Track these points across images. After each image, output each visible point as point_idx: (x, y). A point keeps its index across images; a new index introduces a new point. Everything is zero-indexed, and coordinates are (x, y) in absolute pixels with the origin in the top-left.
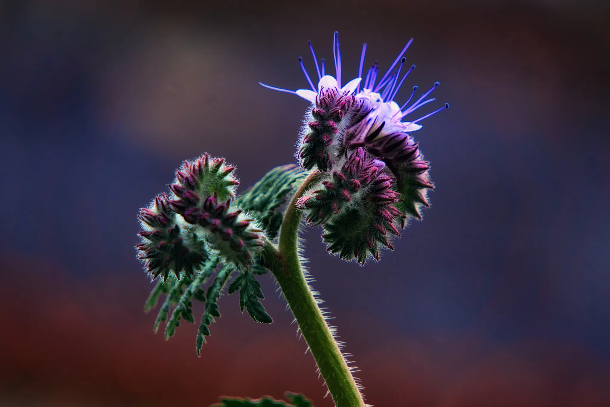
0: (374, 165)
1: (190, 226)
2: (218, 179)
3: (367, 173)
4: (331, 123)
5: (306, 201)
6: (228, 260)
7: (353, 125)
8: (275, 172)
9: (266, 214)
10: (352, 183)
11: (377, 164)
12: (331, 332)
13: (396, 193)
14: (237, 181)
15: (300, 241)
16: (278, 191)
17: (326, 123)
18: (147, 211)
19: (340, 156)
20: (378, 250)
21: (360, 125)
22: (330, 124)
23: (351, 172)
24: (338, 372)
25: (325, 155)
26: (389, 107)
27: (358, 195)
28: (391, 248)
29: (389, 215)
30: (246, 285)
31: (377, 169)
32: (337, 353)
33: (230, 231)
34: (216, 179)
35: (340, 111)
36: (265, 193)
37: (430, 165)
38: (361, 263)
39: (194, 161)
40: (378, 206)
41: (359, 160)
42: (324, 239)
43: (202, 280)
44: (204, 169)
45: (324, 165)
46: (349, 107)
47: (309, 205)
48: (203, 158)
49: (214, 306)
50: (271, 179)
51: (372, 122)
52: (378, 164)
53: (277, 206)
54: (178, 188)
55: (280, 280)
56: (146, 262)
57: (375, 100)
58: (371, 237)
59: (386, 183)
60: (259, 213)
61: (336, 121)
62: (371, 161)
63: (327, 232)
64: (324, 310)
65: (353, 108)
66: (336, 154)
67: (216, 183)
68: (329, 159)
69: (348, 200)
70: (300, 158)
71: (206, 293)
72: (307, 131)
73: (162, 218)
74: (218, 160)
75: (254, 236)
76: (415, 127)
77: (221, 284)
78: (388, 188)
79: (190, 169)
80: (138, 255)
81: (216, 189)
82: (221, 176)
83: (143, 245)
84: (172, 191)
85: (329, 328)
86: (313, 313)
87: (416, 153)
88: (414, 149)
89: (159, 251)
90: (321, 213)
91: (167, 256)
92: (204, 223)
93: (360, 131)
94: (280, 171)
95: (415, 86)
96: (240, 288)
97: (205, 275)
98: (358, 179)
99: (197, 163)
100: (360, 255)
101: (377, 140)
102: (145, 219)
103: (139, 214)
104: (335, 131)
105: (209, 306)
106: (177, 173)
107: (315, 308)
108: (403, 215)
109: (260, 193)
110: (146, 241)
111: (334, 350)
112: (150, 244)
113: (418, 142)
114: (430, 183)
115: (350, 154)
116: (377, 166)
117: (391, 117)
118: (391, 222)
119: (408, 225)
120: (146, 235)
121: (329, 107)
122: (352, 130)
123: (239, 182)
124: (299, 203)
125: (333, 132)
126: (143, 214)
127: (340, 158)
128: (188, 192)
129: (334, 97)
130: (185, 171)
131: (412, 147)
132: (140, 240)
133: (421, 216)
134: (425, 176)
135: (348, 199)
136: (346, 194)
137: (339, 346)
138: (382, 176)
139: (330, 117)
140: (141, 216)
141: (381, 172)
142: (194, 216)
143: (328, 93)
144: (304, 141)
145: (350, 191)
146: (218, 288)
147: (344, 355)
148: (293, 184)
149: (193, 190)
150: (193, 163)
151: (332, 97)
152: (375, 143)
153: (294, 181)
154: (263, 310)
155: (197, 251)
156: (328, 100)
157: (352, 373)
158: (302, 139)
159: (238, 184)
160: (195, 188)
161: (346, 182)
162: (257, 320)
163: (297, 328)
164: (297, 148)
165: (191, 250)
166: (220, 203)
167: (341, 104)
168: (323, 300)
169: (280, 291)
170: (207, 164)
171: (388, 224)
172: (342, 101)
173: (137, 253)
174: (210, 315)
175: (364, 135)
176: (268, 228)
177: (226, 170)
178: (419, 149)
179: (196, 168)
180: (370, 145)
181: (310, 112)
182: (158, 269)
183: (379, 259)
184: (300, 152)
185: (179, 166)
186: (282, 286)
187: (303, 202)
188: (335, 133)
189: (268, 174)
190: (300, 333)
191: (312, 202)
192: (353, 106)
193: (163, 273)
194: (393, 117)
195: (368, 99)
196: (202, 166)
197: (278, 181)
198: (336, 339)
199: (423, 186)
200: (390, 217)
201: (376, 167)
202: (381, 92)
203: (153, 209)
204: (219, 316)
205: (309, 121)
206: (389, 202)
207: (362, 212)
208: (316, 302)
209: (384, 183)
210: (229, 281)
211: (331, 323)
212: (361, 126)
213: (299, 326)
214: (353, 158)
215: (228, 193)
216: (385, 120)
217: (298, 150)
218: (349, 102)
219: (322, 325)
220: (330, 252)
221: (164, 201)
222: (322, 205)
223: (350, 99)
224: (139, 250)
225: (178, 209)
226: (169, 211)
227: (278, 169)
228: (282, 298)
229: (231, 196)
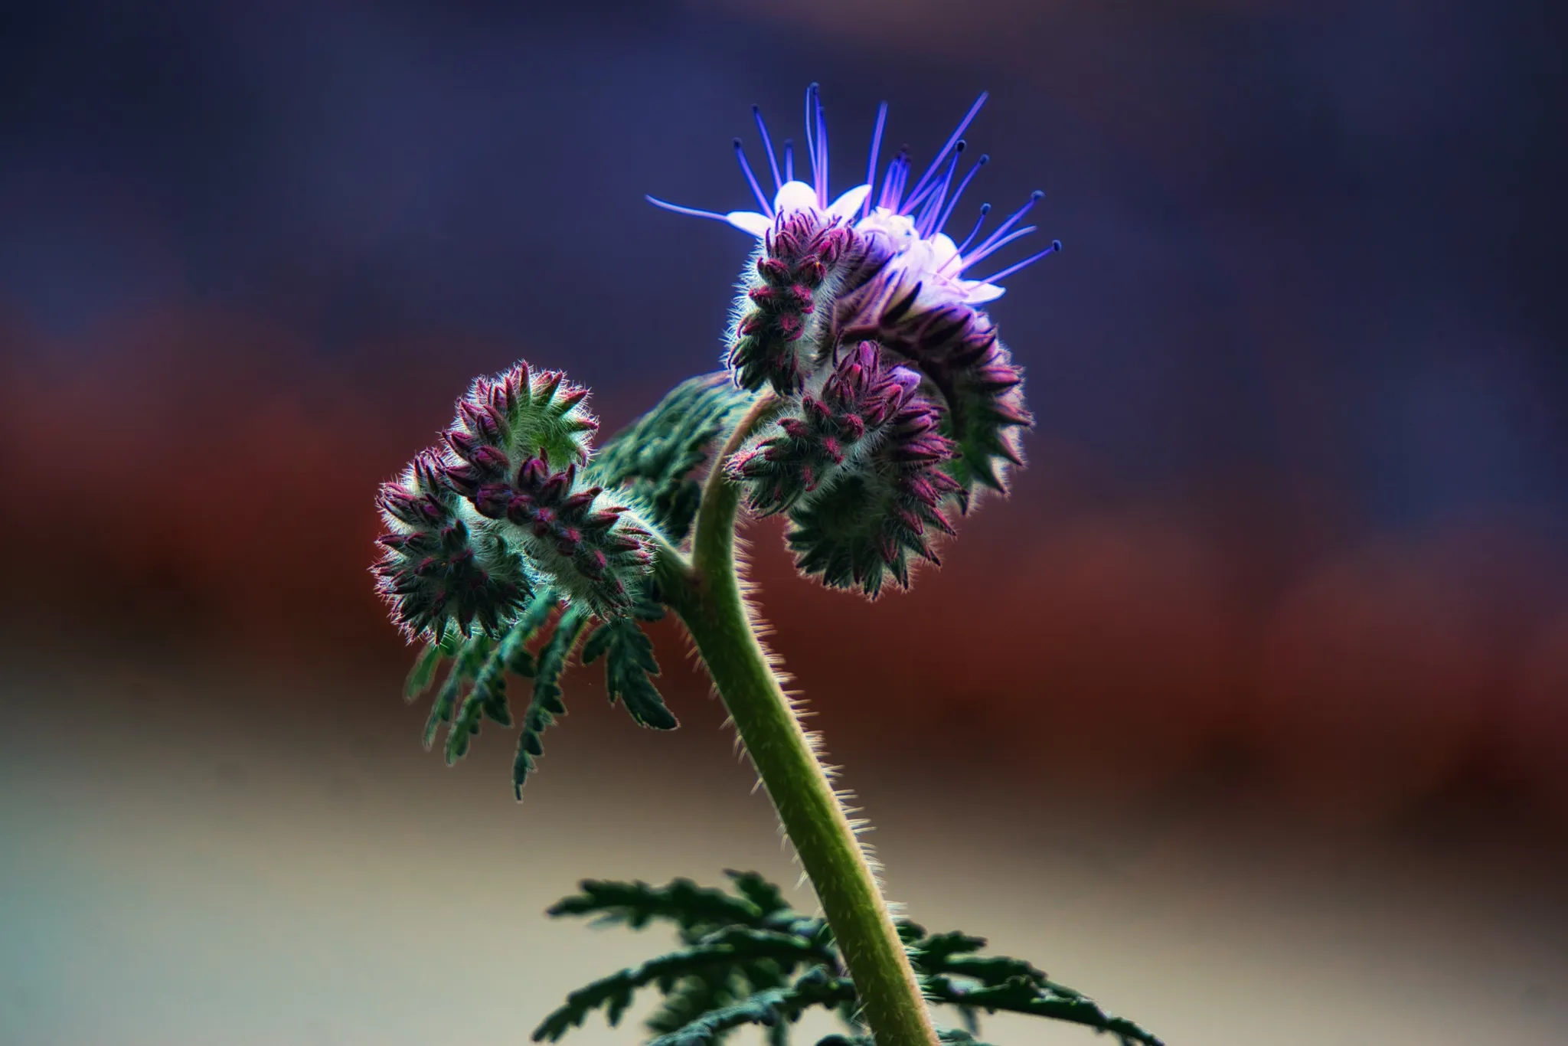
0: (896, 380)
1: (490, 522)
2: (551, 418)
3: (877, 399)
4: (800, 289)
5: (745, 462)
6: (575, 595)
7: (851, 291)
8: (687, 390)
9: (664, 486)
10: (843, 423)
11: (903, 378)
12: (808, 743)
13: (946, 440)
14: (591, 421)
15: (739, 546)
16: (690, 434)
17: (789, 290)
18: (396, 489)
19: (821, 362)
20: (907, 566)
21: (868, 289)
22: (797, 293)
23: (842, 399)
24: (825, 832)
25: (786, 362)
26: (930, 250)
27: (859, 447)
28: (936, 561)
29: (928, 491)
30: (621, 644)
31: (902, 391)
32: (822, 791)
33: (576, 534)
34: (546, 419)
35: (818, 263)
36: (664, 437)
37: (1024, 375)
38: (871, 594)
39: (497, 379)
40: (905, 471)
41: (862, 370)
42: (788, 544)
43: (525, 632)
44: (518, 398)
45: (787, 381)
46: (838, 254)
47: (751, 470)
48: (518, 372)
49: (551, 691)
50: (678, 406)
51: (895, 282)
52: (906, 377)
53: (688, 469)
54: (464, 441)
55: (696, 633)
56: (396, 602)
57: (903, 232)
58: (890, 540)
59: (924, 420)
60: (649, 484)
61: (810, 285)
62: (889, 372)
63: (795, 527)
64: (793, 697)
65: (850, 255)
66: (814, 355)
67: (547, 428)
68: (795, 367)
69: (837, 460)
70: (733, 367)
71: (536, 658)
72: (748, 309)
73: (428, 505)
74: (550, 377)
75: (629, 544)
76: (989, 291)
77: (567, 641)
78: (927, 429)
79: (489, 396)
80: (378, 586)
81: (547, 440)
82: (557, 411)
83: (388, 564)
84: (449, 446)
85: (804, 735)
86: (768, 705)
87: (991, 349)
88: (986, 341)
89: (421, 578)
90: (777, 489)
91: (438, 588)
92: (519, 517)
93: (869, 302)
94: (698, 387)
95: (985, 205)
96: (608, 651)
97: (534, 621)
98: (857, 413)
99: (503, 385)
100: (867, 578)
101: (905, 322)
102: (393, 508)
103: (380, 496)
104: (808, 308)
105: (541, 691)
106: (459, 407)
107: (773, 692)
108: (961, 489)
109: (654, 438)
110: (395, 555)
111: (815, 784)
112: (404, 563)
113: (997, 325)
114: (1023, 413)
115: (844, 357)
116: (902, 384)
117: (934, 272)
118: (934, 506)
119: (976, 508)
120: (395, 542)
121: (795, 254)
122: (850, 300)
123: (597, 424)
124: (734, 465)
125: (803, 311)
126: (388, 495)
127: (821, 365)
128: (483, 449)
129: (807, 232)
130: (476, 400)
131: (982, 335)
132: (381, 553)
133: (1006, 488)
134: (1013, 399)
135: (836, 458)
136: (831, 448)
137: (828, 776)
138: (913, 402)
139: (797, 275)
140: (383, 499)
141: (911, 396)
142: (497, 502)
143: (794, 224)
144: (739, 332)
145: (842, 439)
146: (560, 650)
147: (837, 795)
148: (725, 420)
149: (494, 444)
150: (496, 384)
151: (803, 231)
152: (902, 328)
153: (725, 413)
154: (658, 699)
155: (504, 577)
156: (792, 239)
157: (856, 834)
158: (736, 326)
159: (596, 427)
160: (500, 440)
161: (832, 421)
162: (644, 723)
163: (734, 738)
164: (727, 345)
165: (492, 574)
166: (553, 471)
167: (822, 247)
168: (790, 674)
169: (695, 656)
170: (524, 385)
171: (928, 510)
172: (823, 240)
173: (376, 581)
174: (543, 711)
175: (877, 311)
176: (667, 517)
177: (566, 397)
178: (1000, 340)
179: (502, 395)
180: (889, 333)
181: (753, 267)
182: (421, 616)
183: (909, 585)
184: (732, 355)
185: (464, 390)
186: (700, 645)
187: (738, 465)
188: (809, 312)
189: (673, 394)
190: (740, 747)
191: (758, 466)
192: (847, 251)
193: (433, 624)
194: (939, 271)
195: (884, 233)
196: (515, 391)
197: (693, 410)
198: (820, 759)
199: (1008, 421)
200: (931, 495)
201: (899, 386)
202: (916, 213)
203: (410, 484)
204: (561, 711)
205: (752, 286)
206: (929, 461)
207: (872, 484)
208: (776, 679)
209: (920, 419)
210: (585, 636)
211: (809, 725)
212: (872, 290)
213: (738, 731)
214: (847, 367)
215: (573, 448)
216: (922, 278)
217: (726, 350)
218: (839, 243)
219: (788, 730)
220: (802, 572)
221: (433, 467)
222: (779, 471)
223: (842, 234)
224: (380, 575)
225: (463, 487)
226: (443, 490)
227: (695, 383)
228: (701, 671)
229: (579, 453)
